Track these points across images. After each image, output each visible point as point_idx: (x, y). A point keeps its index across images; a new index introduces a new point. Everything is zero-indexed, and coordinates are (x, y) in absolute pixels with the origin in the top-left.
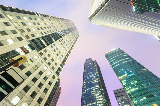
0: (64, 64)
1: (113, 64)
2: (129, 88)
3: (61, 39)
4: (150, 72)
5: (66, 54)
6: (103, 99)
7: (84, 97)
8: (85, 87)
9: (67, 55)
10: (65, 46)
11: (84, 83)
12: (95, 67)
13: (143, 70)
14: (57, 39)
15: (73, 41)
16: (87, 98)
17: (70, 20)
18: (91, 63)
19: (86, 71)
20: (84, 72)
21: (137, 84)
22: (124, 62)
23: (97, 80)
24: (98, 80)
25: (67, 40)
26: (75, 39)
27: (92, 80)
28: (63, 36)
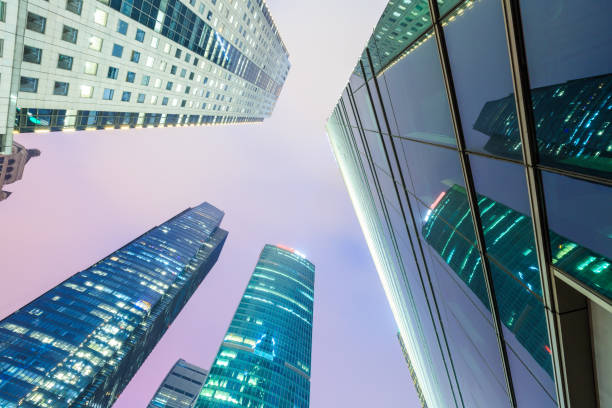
0: (99, 128)
1: (257, 288)
2: (219, 382)
3: (194, 55)
4: (307, 386)
5: (153, 111)
6: (115, 356)
7: (56, 298)
8: (100, 273)
9: (152, 119)
10: (179, 88)
11: (115, 259)
12: (203, 247)
13: (300, 367)
14: (176, 39)
15: (223, 108)
16: (62, 310)
17: (288, 56)
18: (209, 226)
19: (165, 231)
20: (156, 227)
21: (249, 390)
22: (286, 309)
23: (166, 287)
24: (167, 291)
25: (211, 83)
26: (239, 110)
27: (151, 273)
28: (209, 57)
